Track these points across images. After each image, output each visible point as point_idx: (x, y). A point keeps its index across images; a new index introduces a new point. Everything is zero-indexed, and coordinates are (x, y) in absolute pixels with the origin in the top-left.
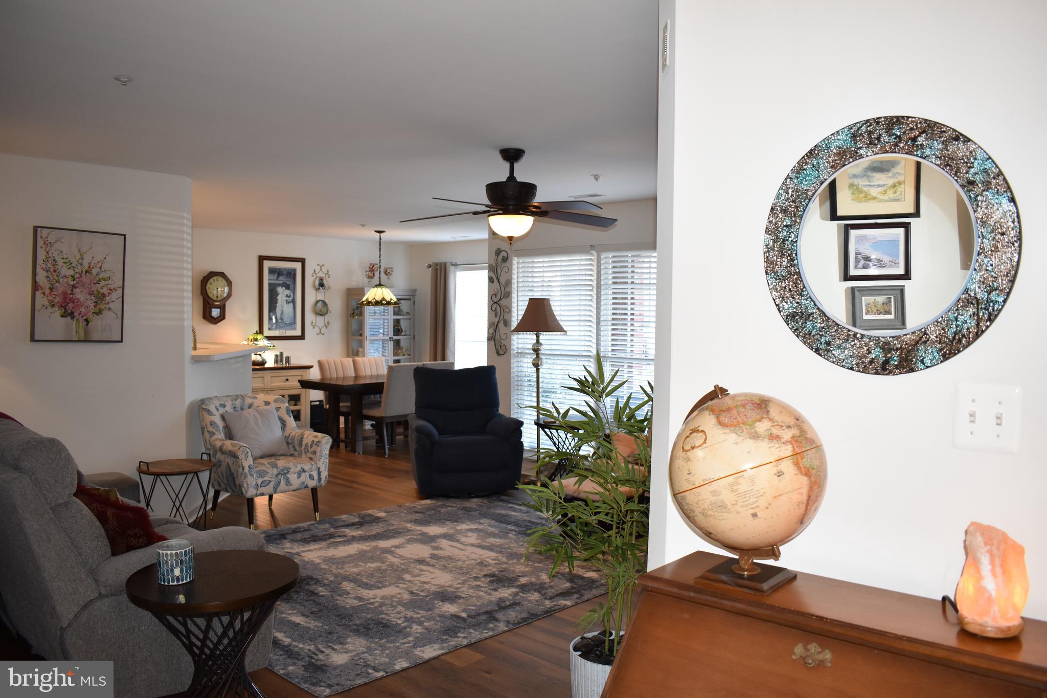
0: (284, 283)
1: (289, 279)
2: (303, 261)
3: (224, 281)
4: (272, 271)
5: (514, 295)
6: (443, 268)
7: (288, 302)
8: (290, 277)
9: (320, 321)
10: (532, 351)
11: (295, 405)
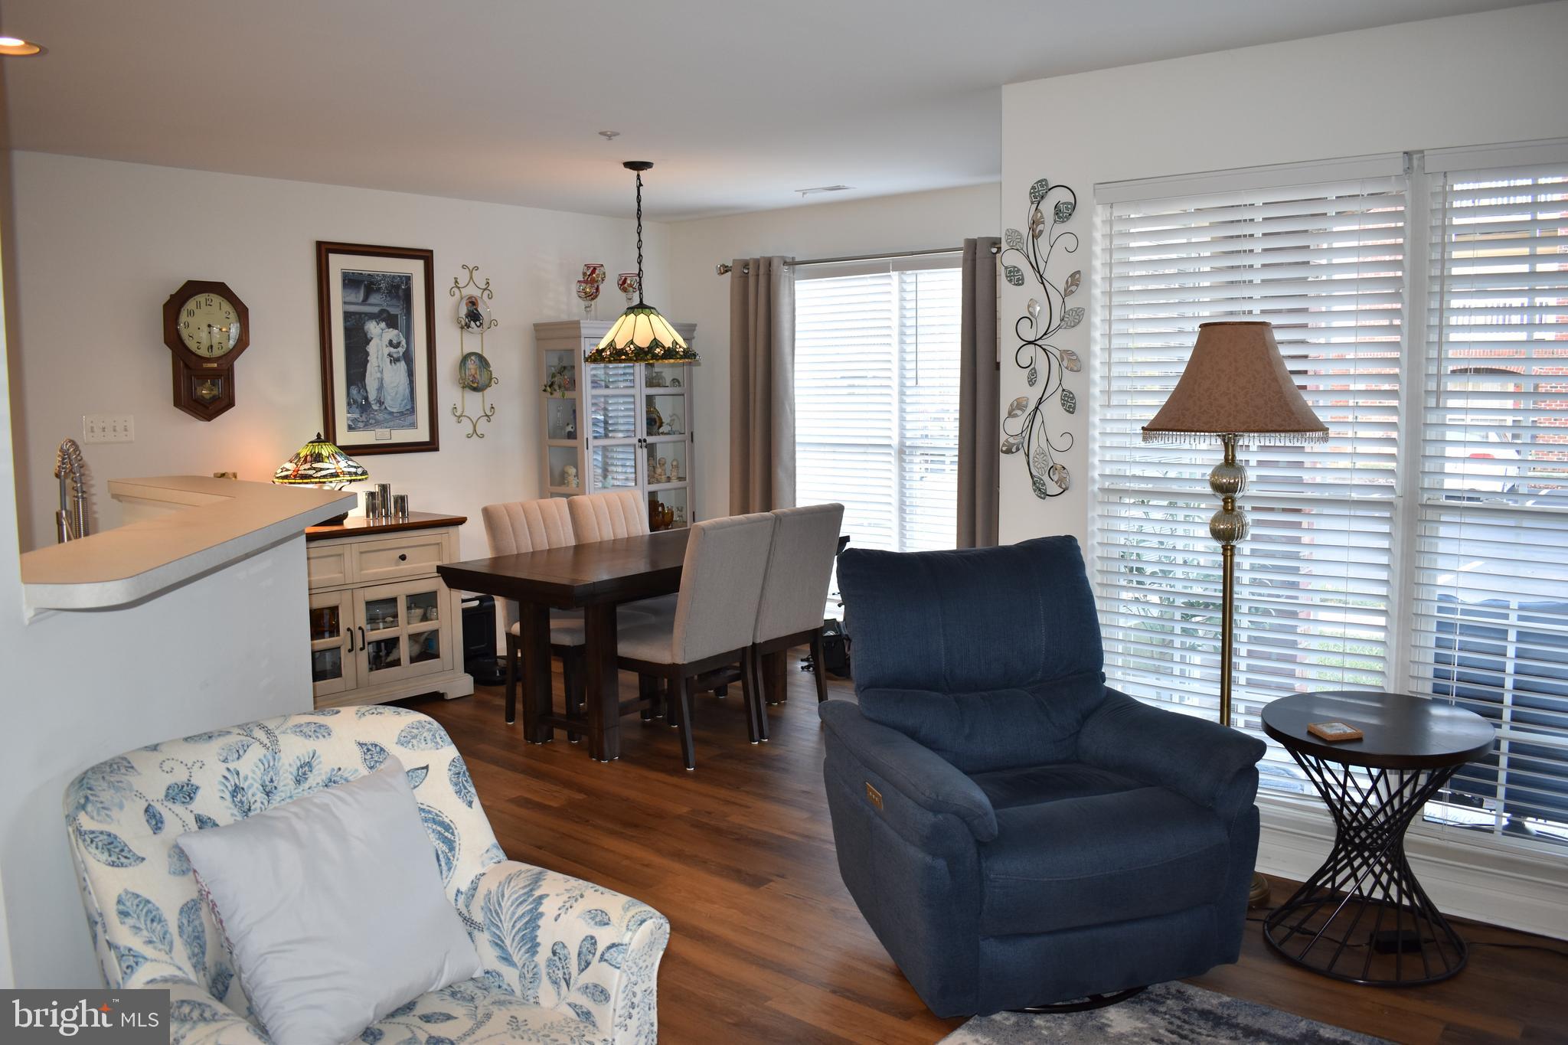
0: (382, 311)
1: (394, 302)
2: (426, 256)
3: (227, 307)
4: (351, 281)
5: (1097, 319)
6: (762, 271)
7: (394, 360)
8: (397, 297)
9: (474, 403)
10: (1209, 490)
11: (425, 618)
